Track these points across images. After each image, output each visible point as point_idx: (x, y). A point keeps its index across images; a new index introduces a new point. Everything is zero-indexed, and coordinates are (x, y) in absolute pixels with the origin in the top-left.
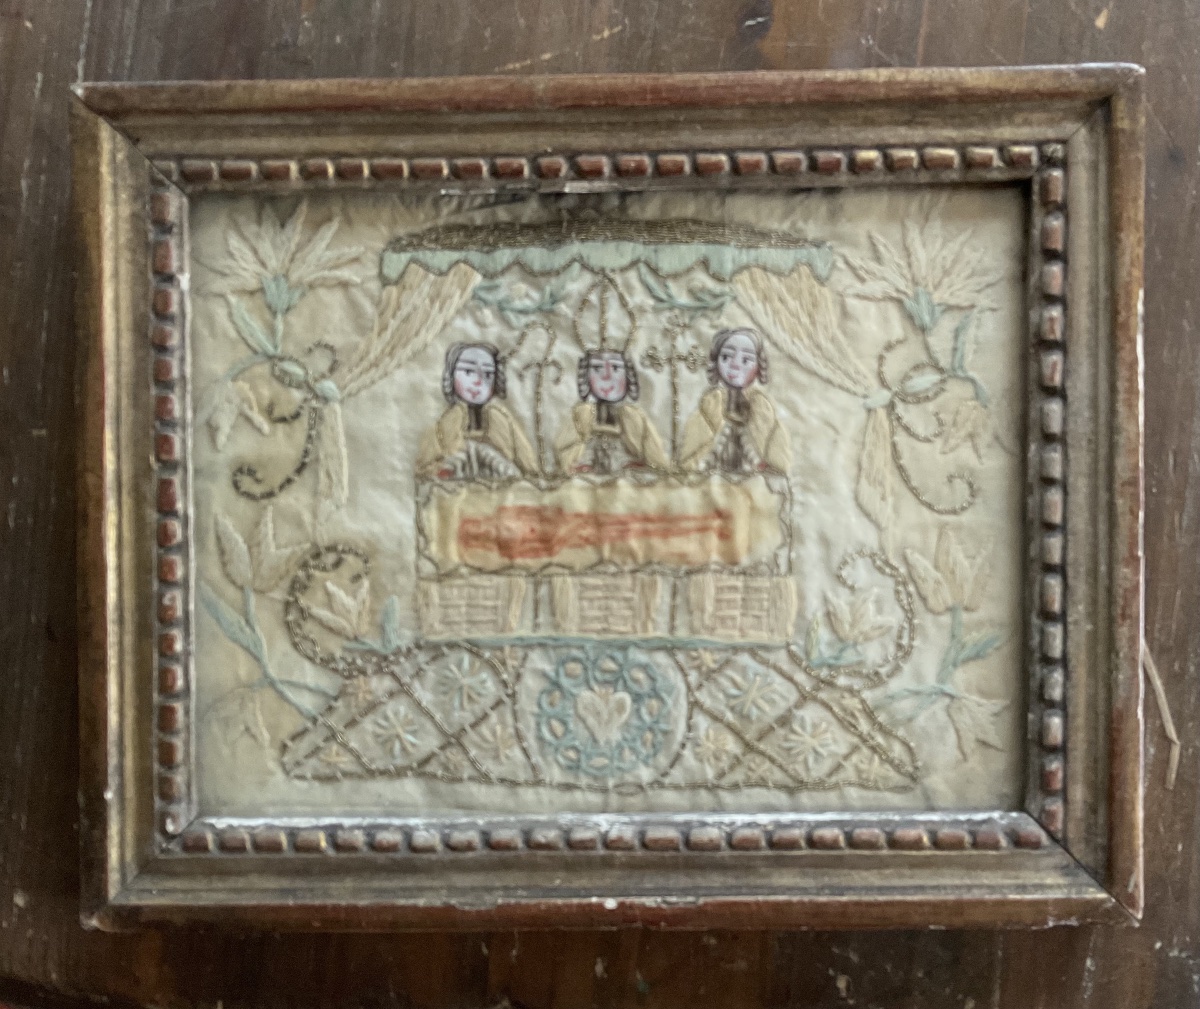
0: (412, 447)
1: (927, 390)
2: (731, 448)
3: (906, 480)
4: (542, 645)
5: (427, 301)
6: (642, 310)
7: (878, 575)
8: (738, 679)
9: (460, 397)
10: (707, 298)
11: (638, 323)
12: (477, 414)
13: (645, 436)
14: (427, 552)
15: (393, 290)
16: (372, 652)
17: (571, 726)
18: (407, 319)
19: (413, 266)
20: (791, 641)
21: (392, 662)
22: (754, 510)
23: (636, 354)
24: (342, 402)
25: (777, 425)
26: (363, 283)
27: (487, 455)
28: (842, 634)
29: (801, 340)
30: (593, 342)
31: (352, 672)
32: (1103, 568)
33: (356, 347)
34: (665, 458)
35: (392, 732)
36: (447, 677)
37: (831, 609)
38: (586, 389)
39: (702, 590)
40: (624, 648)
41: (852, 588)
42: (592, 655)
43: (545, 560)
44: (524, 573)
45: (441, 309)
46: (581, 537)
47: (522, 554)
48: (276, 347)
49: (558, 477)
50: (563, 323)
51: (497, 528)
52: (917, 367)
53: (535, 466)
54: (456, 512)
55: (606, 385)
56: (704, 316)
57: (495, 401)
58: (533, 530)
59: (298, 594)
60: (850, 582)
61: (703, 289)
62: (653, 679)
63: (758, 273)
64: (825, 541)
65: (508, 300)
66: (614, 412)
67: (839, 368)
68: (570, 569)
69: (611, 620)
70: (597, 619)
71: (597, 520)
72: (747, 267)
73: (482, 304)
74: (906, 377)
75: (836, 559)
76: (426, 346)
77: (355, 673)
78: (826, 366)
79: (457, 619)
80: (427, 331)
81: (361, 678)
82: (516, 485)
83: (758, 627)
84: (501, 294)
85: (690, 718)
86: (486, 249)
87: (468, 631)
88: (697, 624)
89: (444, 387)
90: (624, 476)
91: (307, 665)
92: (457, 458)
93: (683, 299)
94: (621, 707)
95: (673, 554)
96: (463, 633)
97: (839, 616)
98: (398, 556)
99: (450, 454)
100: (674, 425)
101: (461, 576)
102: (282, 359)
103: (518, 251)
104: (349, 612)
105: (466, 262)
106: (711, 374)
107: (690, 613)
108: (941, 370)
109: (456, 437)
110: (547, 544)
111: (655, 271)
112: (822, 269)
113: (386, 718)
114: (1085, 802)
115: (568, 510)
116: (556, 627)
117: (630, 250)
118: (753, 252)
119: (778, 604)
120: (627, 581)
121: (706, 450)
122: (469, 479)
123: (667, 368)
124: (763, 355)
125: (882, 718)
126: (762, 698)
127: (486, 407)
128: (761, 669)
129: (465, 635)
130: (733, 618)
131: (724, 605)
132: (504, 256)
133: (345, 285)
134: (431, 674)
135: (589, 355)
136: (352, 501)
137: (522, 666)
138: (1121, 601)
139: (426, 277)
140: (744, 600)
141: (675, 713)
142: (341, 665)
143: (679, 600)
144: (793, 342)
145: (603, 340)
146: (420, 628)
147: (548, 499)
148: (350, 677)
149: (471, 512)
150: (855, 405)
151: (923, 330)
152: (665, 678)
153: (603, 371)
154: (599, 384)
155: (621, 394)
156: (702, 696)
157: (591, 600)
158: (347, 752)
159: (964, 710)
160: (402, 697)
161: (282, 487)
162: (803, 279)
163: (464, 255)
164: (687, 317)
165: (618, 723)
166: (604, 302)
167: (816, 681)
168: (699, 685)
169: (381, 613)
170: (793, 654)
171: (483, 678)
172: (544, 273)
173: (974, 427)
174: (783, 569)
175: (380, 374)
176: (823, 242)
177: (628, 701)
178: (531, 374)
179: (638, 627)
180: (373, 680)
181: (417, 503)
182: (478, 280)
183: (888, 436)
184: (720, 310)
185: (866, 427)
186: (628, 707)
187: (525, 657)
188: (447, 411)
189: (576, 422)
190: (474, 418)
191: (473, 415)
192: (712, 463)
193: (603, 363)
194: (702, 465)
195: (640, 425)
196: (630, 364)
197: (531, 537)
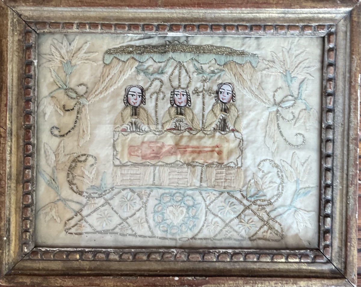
0: (112, 121)
2: (222, 123)
3: (282, 136)
5: (119, 71)
7: (272, 167)
9: (129, 104)
13: (193, 119)
14: (117, 157)
15: (107, 67)
18: (112, 78)
20: (241, 190)
21: (104, 195)
22: (230, 145)
23: (191, 90)
24: (89, 105)
25: (238, 116)
27: (138, 124)
28: (259, 188)
29: (247, 87)
32: (345, 168)
35: (103, 219)
36: (123, 201)
37: (255, 180)
38: (173, 102)
39: (211, 172)
42: (173, 193)
44: (150, 165)
45: (123, 75)
48: (66, 86)
54: (127, 143)
55: (180, 101)
57: (142, 106)
59: (72, 171)
61: (214, 70)
62: (194, 200)
63: (233, 64)
66: (183, 111)
67: (260, 97)
69: (179, 182)
74: (282, 101)
75: (257, 163)
77: (91, 198)
78: (255, 97)
80: (119, 82)
82: (148, 134)
83: (230, 186)
85: (206, 216)
87: (130, 185)
88: (209, 184)
89: (124, 100)
91: (75, 194)
92: (128, 125)
94: (182, 211)
97: (258, 182)
99: (125, 123)
101: (128, 166)
102: (68, 90)
103: (151, 55)
104: (89, 178)
105: (133, 58)
106: (216, 98)
107: (207, 180)
108: (294, 99)
109: (128, 118)
114: (338, 247)
117: (189, 56)
118: (231, 57)
119: (237, 178)
120: (185, 169)
121: (214, 124)
122: (132, 132)
123: (201, 96)
124: (234, 92)
125: (272, 215)
126: (231, 209)
127: (139, 107)
128: (231, 199)
130: (222, 182)
131: (219, 178)
132: (146, 56)
133: (91, 65)
134: (117, 199)
135: (174, 90)
136: (91, 139)
137: (149, 197)
138: (351, 179)
139: (119, 63)
140: (226, 176)
141: (201, 214)
142: (86, 195)
143: (203, 175)
144: (244, 88)
146: (113, 184)
149: (132, 143)
153: (179, 96)
154: (178, 101)
155: (185, 104)
156: (210, 208)
157: (173, 175)
158: (87, 225)
159: (299, 215)
160: (107, 207)
161: (67, 134)
162: (248, 67)
163: (132, 55)
164: (208, 78)
165: (181, 218)
166: (180, 73)
167: (249, 203)
168: (210, 204)
169: (100, 178)
170: (242, 195)
171: (134, 201)
172: (159, 62)
173: (305, 119)
174: (239, 165)
175: (102, 96)
176: (255, 55)
177: (185, 210)
178: (154, 97)
179: (189, 185)
180: (97, 201)
181: (114, 140)
182: (137, 64)
183: (276, 121)
184: (219, 77)
185: (269, 118)
186: (185, 212)
187: (150, 194)
188: (125, 108)
189: (169, 113)
190: (134, 111)
191: (134, 110)
192: (216, 128)
193: (179, 93)
194: (212, 129)
195: (191, 114)
196: (188, 94)
197: (153, 152)
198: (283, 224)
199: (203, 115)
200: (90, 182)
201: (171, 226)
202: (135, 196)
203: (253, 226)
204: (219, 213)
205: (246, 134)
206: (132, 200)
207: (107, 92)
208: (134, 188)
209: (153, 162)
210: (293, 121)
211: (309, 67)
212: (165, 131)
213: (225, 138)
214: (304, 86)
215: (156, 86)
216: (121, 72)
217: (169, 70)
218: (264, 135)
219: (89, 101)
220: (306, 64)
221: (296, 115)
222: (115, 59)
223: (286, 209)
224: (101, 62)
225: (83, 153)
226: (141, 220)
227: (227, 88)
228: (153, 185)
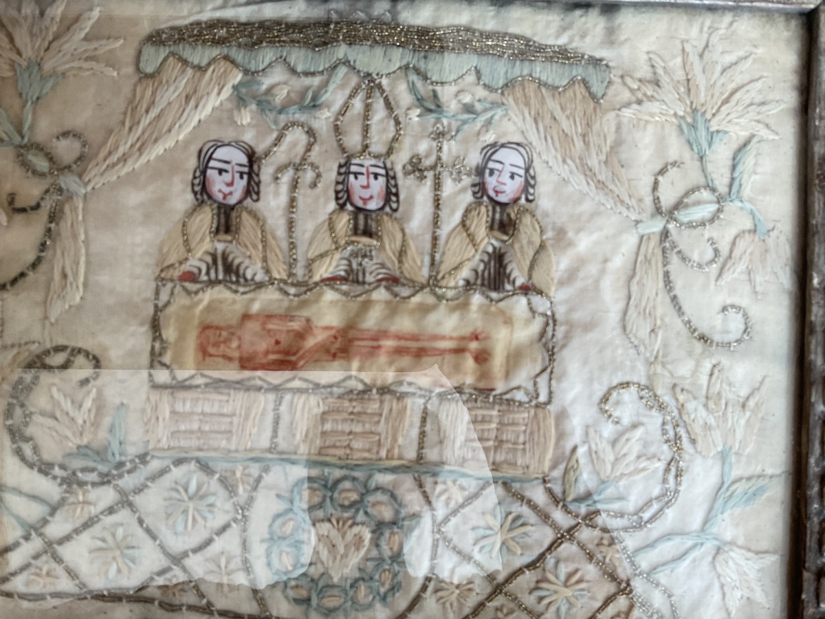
1: (704, 218)
2: (493, 267)
3: (678, 311)
6: (408, 118)
9: (210, 197)
11: (403, 130)
12: (227, 216)
13: (403, 249)
14: (162, 359)
15: (149, 83)
18: (159, 116)
19: (172, 61)
23: (399, 162)
24: (85, 196)
25: (543, 246)
27: (234, 260)
28: (603, 474)
29: (573, 159)
31: (71, 484)
38: (344, 197)
41: (616, 424)
42: (331, 481)
45: (196, 108)
48: (22, 137)
50: (324, 127)
55: (365, 194)
57: (247, 203)
59: (21, 397)
60: (616, 416)
61: (472, 101)
65: (268, 100)
66: (372, 223)
67: (612, 190)
69: (355, 443)
70: (340, 441)
73: (241, 104)
74: (681, 203)
77: (74, 487)
78: (598, 187)
80: (180, 129)
81: (80, 491)
85: (434, 557)
88: (447, 454)
89: (193, 185)
90: (378, 289)
97: (601, 454)
99: (195, 256)
101: (196, 386)
102: (28, 149)
103: (282, 50)
105: (227, 58)
106: (476, 189)
107: (440, 441)
108: (718, 198)
109: (203, 238)
111: (423, 79)
117: (398, 57)
118: (527, 66)
119: (536, 437)
120: (375, 403)
121: (466, 267)
122: (214, 283)
123: (430, 180)
124: (532, 172)
126: (514, 539)
127: (237, 209)
130: (486, 449)
132: (267, 55)
135: (349, 160)
136: (86, 301)
137: (255, 488)
139: (183, 72)
140: (498, 431)
141: (418, 551)
143: (429, 426)
144: (564, 160)
145: (366, 146)
151: (700, 157)
153: (363, 178)
154: (358, 193)
155: (381, 204)
156: (449, 530)
157: (335, 420)
158: (59, 570)
159: (731, 563)
160: (123, 515)
161: (14, 281)
162: (579, 96)
163: (225, 51)
164: (454, 127)
165: (355, 559)
166: (368, 108)
167: (573, 522)
168: (446, 520)
169: (107, 421)
170: (550, 492)
171: (211, 500)
172: (307, 74)
173: (751, 261)
174: (543, 398)
175: (127, 169)
176: (601, 60)
177: (367, 536)
178: (286, 178)
179: (383, 454)
180: (93, 493)
181: (156, 306)
182: (238, 77)
183: (660, 265)
184: (489, 123)
185: (637, 254)
186: (367, 542)
187: (259, 480)
188: (194, 210)
189: (332, 228)
190: (223, 221)
191: (222, 216)
192: (472, 281)
193: (364, 170)
194: (461, 283)
195: (399, 236)
196: (391, 173)
197: (277, 348)
198: (677, 592)
199: (435, 239)
200: (74, 434)
201: (321, 584)
202: (214, 484)
203: (582, 596)
204: (477, 548)
205: (567, 301)
206: (202, 498)
207: (144, 159)
208: (212, 459)
209: (276, 377)
210: (715, 267)
211: (763, 103)
212: (316, 284)
213: (502, 312)
214: (748, 161)
215: (294, 144)
216: (188, 98)
217: (335, 97)
218: (621, 305)
219: (86, 184)
220: (753, 93)
221: (724, 249)
222: (171, 59)
223: (689, 543)
224: (130, 70)
225: (61, 341)
226: (228, 562)
227: (510, 159)
228: (269, 450)
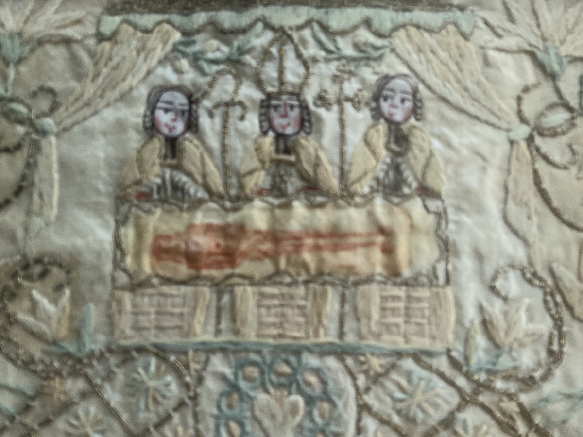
0: (115, 173)
1: (561, 126)
2: (391, 174)
3: (547, 201)
4: (223, 350)
5: (134, 53)
6: (315, 60)
7: (527, 286)
8: (403, 382)
9: (158, 131)
10: (370, 50)
11: (311, 70)
12: (173, 145)
13: (317, 164)
14: (122, 265)
15: (107, 45)
16: (69, 355)
17: (248, 428)
18: (115, 68)
19: (125, 27)
20: (451, 347)
21: (85, 365)
22: (413, 227)
23: (310, 96)
24: (58, 135)
25: (432, 154)
26: (83, 39)
27: (180, 180)
28: (498, 341)
29: (450, 83)
30: (273, 86)
31: (48, 374)
33: (72, 91)
34: (334, 183)
35: (82, 431)
36: (134, 380)
37: (487, 318)
38: (267, 126)
39: (368, 300)
40: (298, 352)
41: (505, 299)
42: (268, 358)
43: (228, 271)
44: (209, 283)
45: (146, 59)
46: (260, 251)
47: (209, 266)
48: (6, 90)
49: (242, 199)
50: (248, 71)
51: (186, 243)
52: (552, 107)
53: (221, 189)
54: (150, 228)
55: (284, 122)
56: (367, 65)
57: (188, 135)
58: (218, 245)
59: (6, 301)
60: (503, 293)
61: (366, 44)
62: (324, 383)
63: (413, 31)
64: (479, 256)
65: (202, 52)
66: (290, 144)
67: (485, 107)
68: (250, 280)
69: (286, 325)
70: (274, 325)
71: (275, 236)
72: (403, 26)
73: (179, 55)
74: (542, 114)
75: (489, 272)
76: (131, 89)
77: (52, 375)
78: (473, 105)
79: (147, 325)
80: (133, 76)
81: (57, 379)
82: (204, 206)
83: (421, 334)
84: (196, 48)
85: (359, 420)
86: (186, 12)
87: (156, 336)
88: (364, 330)
89: (144, 122)
90: (298, 198)
91: (10, 367)
92: (153, 183)
93: (349, 51)
94: (294, 410)
95: (341, 266)
96: (152, 338)
97: (495, 322)
98: (97, 268)
99: (148, 179)
100: (342, 154)
101: (153, 286)
102: (12, 100)
103: (212, 13)
104: (49, 317)
105: (168, 22)
106: (374, 113)
107: (358, 320)
108: (570, 109)
109: (154, 164)
110: (229, 257)
111: (325, 29)
112: (465, 27)
113: (77, 418)
115: (249, 227)
116: (236, 332)
117: (304, 13)
118: (408, 15)
119: (439, 312)
120: (301, 290)
121: (370, 176)
122: (164, 201)
123: (335, 108)
125: (538, 420)
126: (427, 401)
127: (181, 139)
128: (425, 374)
129: (154, 340)
130: (397, 325)
131: (389, 313)
132: (200, 18)
133: (67, 42)
134: (120, 376)
135: (269, 96)
136: (60, 218)
137: (204, 369)
139: (134, 34)
140: (406, 308)
141: (345, 416)
142: (40, 367)
143: (347, 307)
144: (444, 86)
145: (282, 83)
146: (112, 333)
147: (232, 218)
148: (47, 378)
149: (164, 229)
150: (500, 138)
151: (553, 77)
152: (336, 382)
153: (282, 110)
154: (278, 121)
155: (296, 130)
156: (370, 399)
157: (268, 308)
162: (451, 34)
163: (167, 16)
166: (281, 53)
168: (368, 389)
174: (441, 280)
175: (92, 111)
177: (301, 404)
178: (219, 113)
179: (310, 333)
181: (117, 221)
182: (177, 36)
183: (529, 163)
184: (380, 60)
185: (510, 156)
186: (301, 411)
187: (207, 361)
188: (146, 142)
190: (169, 149)
191: (169, 146)
193: (282, 103)
196: (304, 104)
197: (217, 251)
200: (51, 331)
206: (160, 379)
216: (139, 52)
218: (501, 199)
219: (58, 125)
222: (124, 24)
226: (184, 435)
